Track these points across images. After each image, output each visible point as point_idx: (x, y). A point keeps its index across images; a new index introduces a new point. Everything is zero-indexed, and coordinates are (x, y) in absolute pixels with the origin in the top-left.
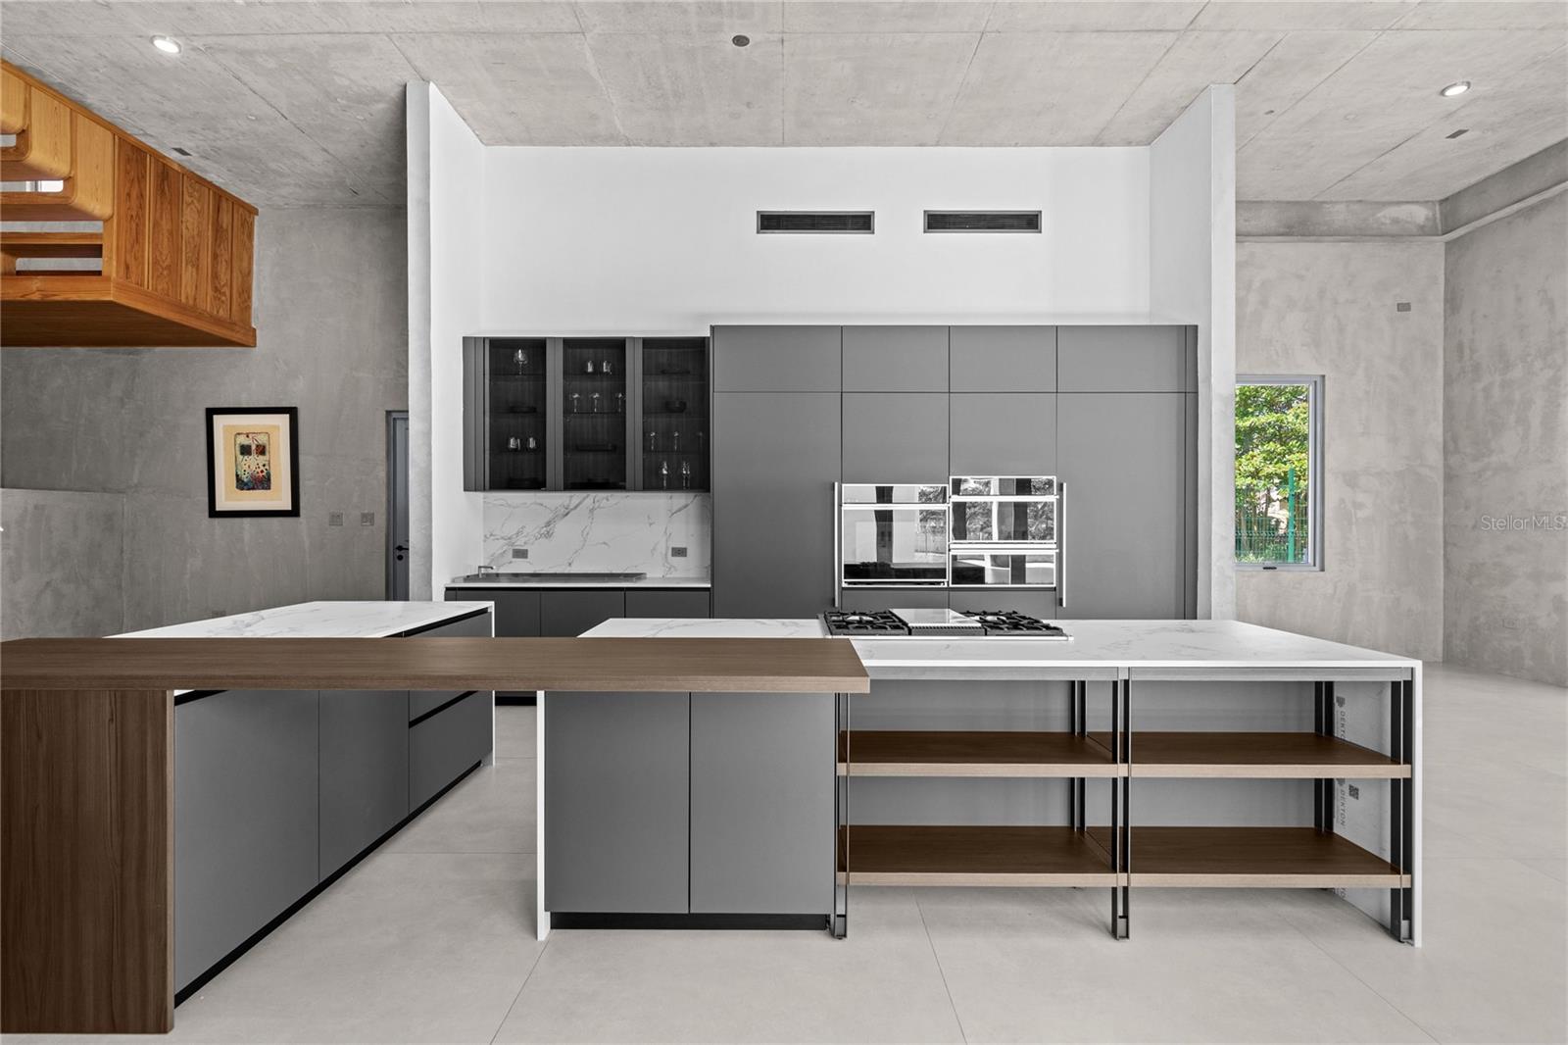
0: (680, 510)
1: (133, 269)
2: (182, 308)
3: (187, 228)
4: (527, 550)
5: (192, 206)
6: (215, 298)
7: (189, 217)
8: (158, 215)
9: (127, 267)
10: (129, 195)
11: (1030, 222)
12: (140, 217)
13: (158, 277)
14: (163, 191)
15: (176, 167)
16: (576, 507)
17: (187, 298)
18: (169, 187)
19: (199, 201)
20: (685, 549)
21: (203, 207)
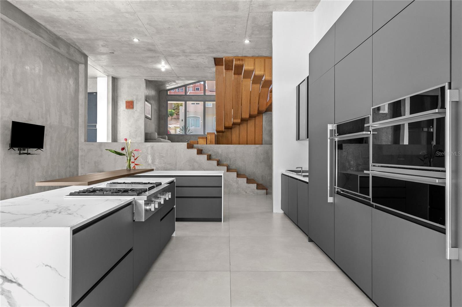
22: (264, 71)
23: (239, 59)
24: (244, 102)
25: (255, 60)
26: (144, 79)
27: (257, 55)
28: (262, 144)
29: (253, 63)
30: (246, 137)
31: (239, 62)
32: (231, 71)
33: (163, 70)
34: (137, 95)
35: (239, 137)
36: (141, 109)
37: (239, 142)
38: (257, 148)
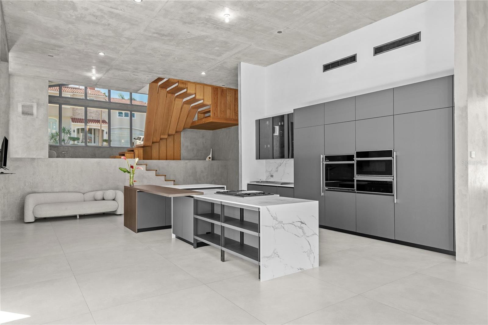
1: (216, 113)
2: (226, 119)
3: (228, 101)
4: (273, 175)
5: (229, 96)
6: (235, 115)
7: (228, 98)
8: (221, 100)
9: (214, 114)
10: (215, 98)
12: (217, 102)
13: (221, 114)
14: (222, 95)
15: (225, 88)
17: (228, 117)
18: (224, 94)
19: (230, 94)
21: (231, 95)
22: (204, 96)
23: (183, 83)
24: (173, 120)
25: (196, 85)
26: (48, 81)
27: (199, 82)
28: (180, 160)
29: (195, 88)
30: (165, 152)
31: (182, 85)
32: (165, 89)
33: (94, 78)
34: (39, 99)
35: (159, 152)
36: (44, 116)
37: (159, 157)
38: (186, 163)
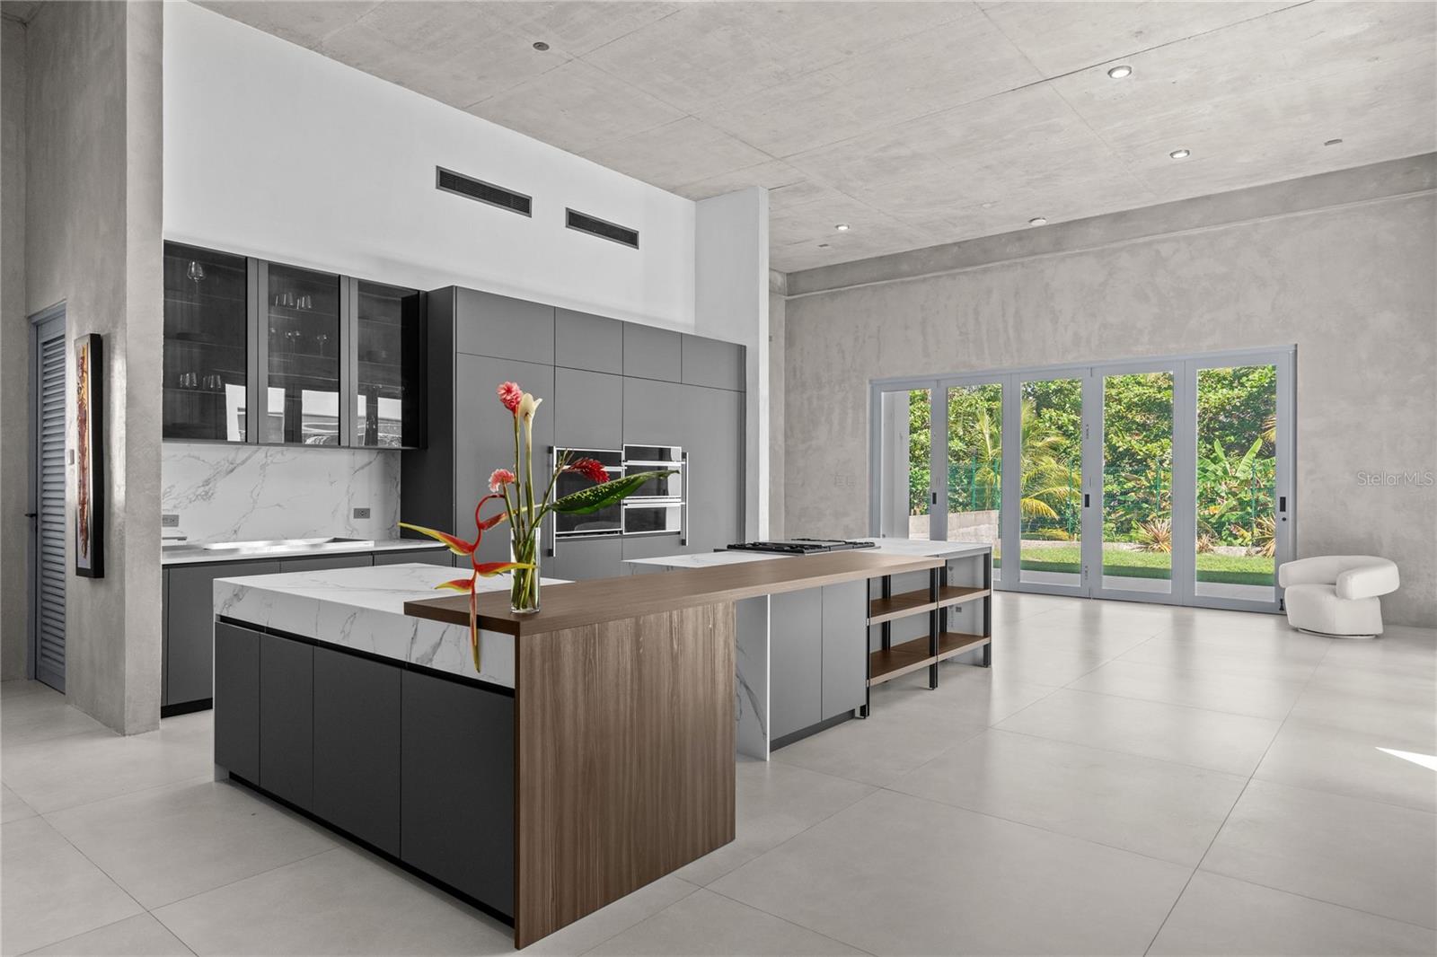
0: (362, 468)
4: (177, 516)
11: (630, 238)
16: (243, 462)
20: (369, 510)
